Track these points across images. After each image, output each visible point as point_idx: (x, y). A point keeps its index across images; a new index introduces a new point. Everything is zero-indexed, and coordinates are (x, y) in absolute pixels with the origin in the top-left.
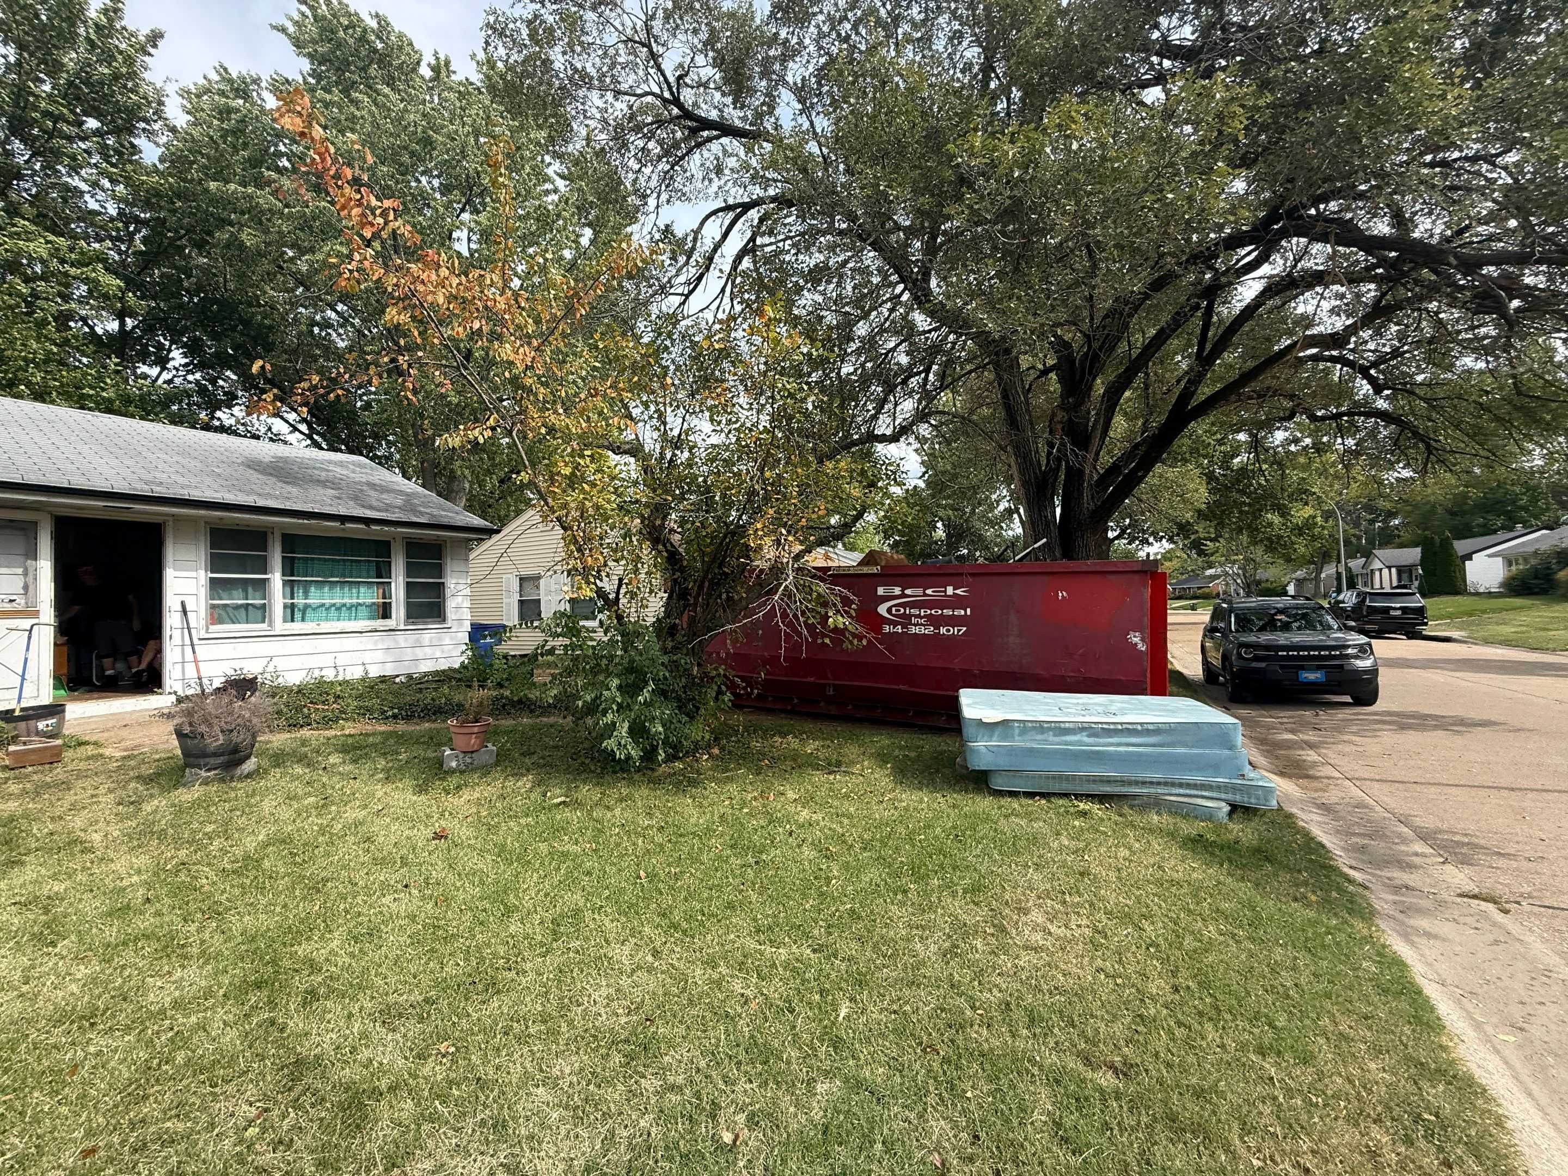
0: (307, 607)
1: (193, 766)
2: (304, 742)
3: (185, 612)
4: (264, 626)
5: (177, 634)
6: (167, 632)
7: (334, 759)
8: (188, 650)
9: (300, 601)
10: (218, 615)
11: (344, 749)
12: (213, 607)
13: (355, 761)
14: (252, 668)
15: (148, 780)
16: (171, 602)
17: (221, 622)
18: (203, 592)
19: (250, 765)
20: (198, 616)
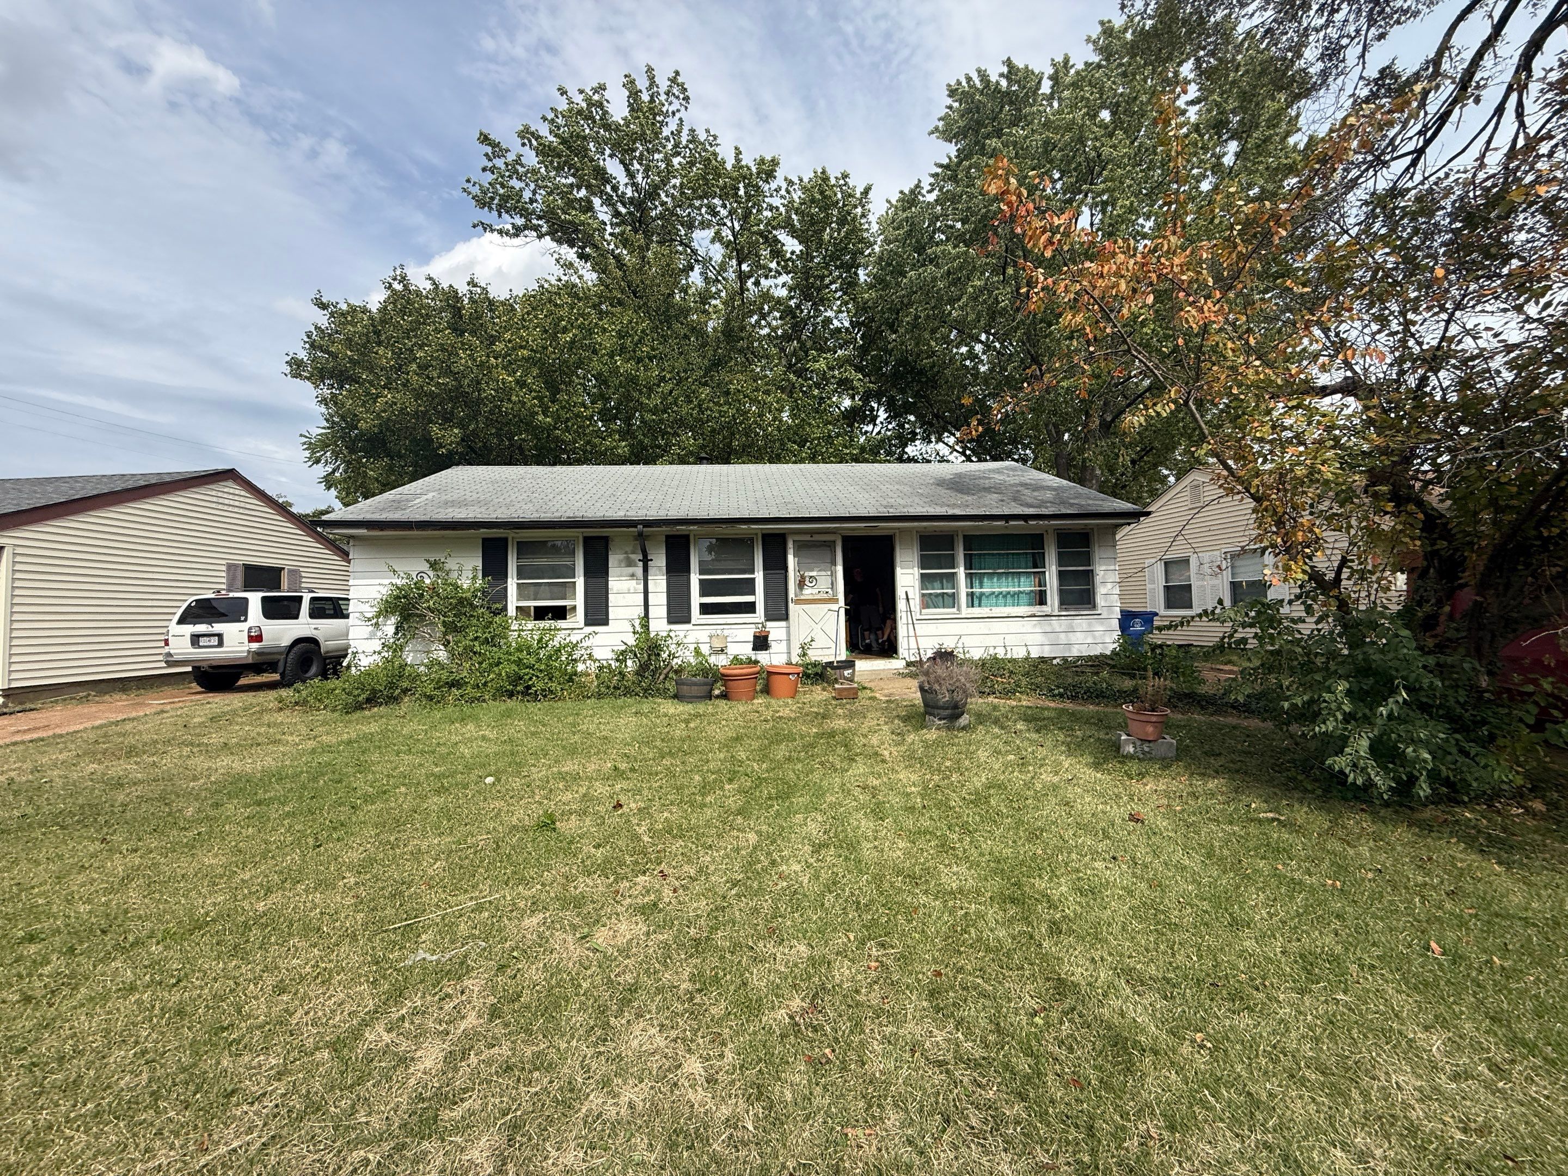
0: (982, 594)
1: (931, 714)
2: (995, 708)
3: (908, 599)
4: (954, 610)
5: (904, 615)
6: (899, 614)
7: (1020, 726)
8: (911, 627)
9: (977, 590)
10: (928, 602)
11: (1027, 719)
12: (923, 595)
13: (1038, 731)
14: (949, 644)
15: (906, 719)
16: (900, 592)
17: (928, 607)
18: (917, 584)
19: (964, 720)
20: (916, 602)
